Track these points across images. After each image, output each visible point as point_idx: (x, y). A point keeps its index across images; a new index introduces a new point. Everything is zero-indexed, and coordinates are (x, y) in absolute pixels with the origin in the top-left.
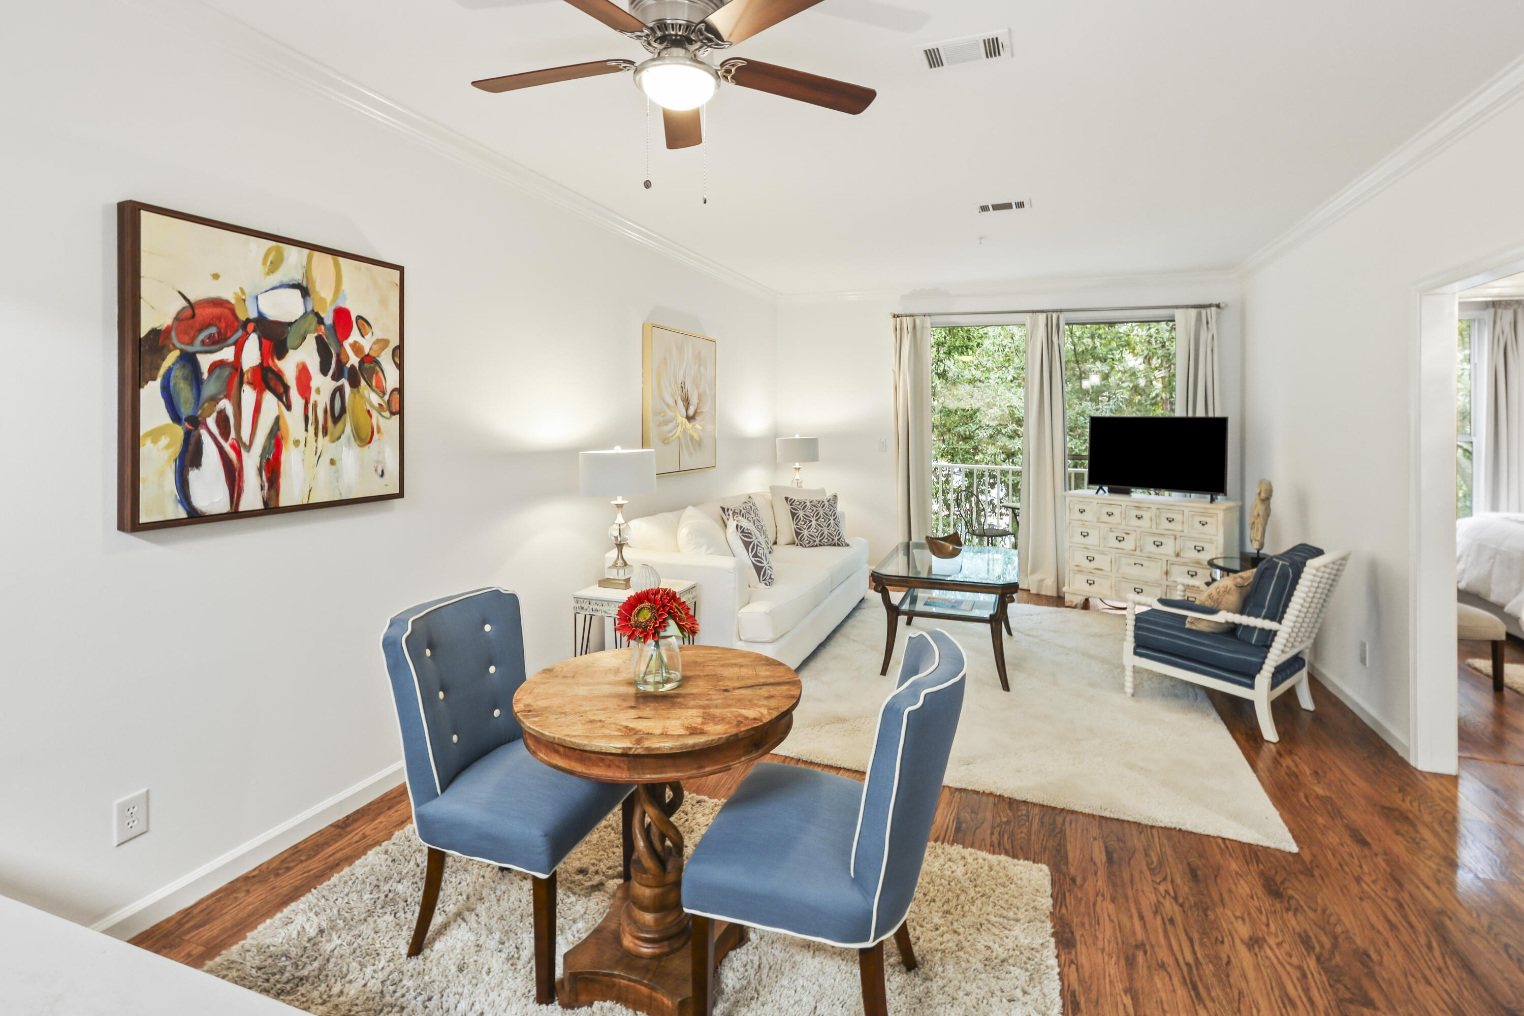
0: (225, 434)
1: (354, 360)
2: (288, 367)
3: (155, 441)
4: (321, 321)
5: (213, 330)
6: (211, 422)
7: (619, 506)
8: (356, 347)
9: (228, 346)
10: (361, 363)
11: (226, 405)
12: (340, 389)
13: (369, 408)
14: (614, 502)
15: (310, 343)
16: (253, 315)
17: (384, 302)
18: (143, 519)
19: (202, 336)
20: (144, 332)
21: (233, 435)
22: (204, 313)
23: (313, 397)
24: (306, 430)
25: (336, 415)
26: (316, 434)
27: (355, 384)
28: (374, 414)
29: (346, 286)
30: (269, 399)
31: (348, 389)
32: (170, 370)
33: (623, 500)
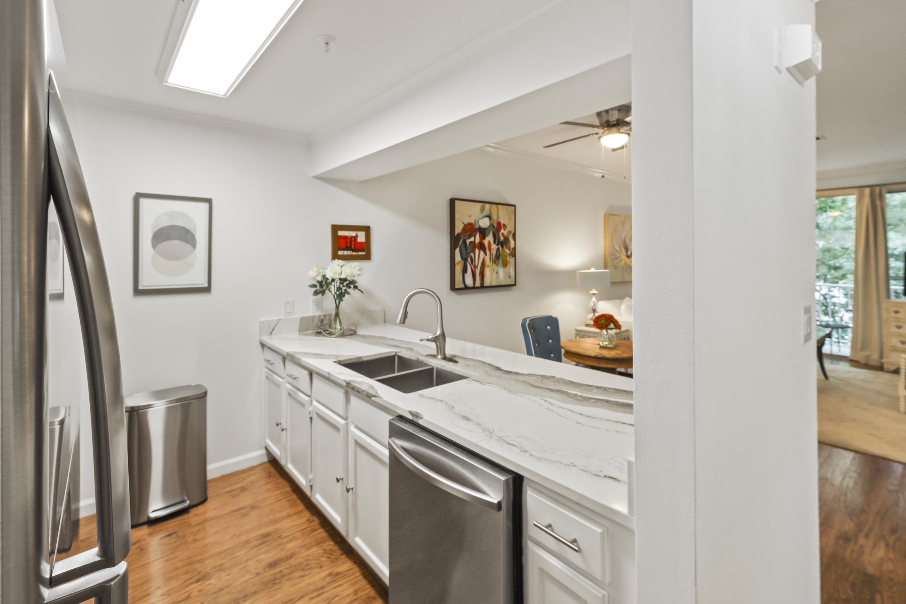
0: (472, 263)
1: (502, 239)
2: (486, 242)
3: (458, 265)
4: (493, 226)
5: (469, 232)
6: (469, 259)
7: (594, 294)
8: (503, 234)
9: (472, 237)
10: (504, 239)
11: (472, 254)
12: (498, 249)
13: (506, 254)
14: (591, 292)
15: (491, 235)
16: (478, 227)
17: (510, 218)
18: (456, 287)
19: (467, 234)
20: (456, 234)
21: (474, 264)
22: (468, 227)
23: (492, 251)
24: (490, 262)
25: (498, 257)
26: (493, 263)
27: (502, 247)
28: (508, 257)
29: (500, 214)
30: (482, 252)
31: (501, 249)
32: (461, 244)
33: (596, 290)
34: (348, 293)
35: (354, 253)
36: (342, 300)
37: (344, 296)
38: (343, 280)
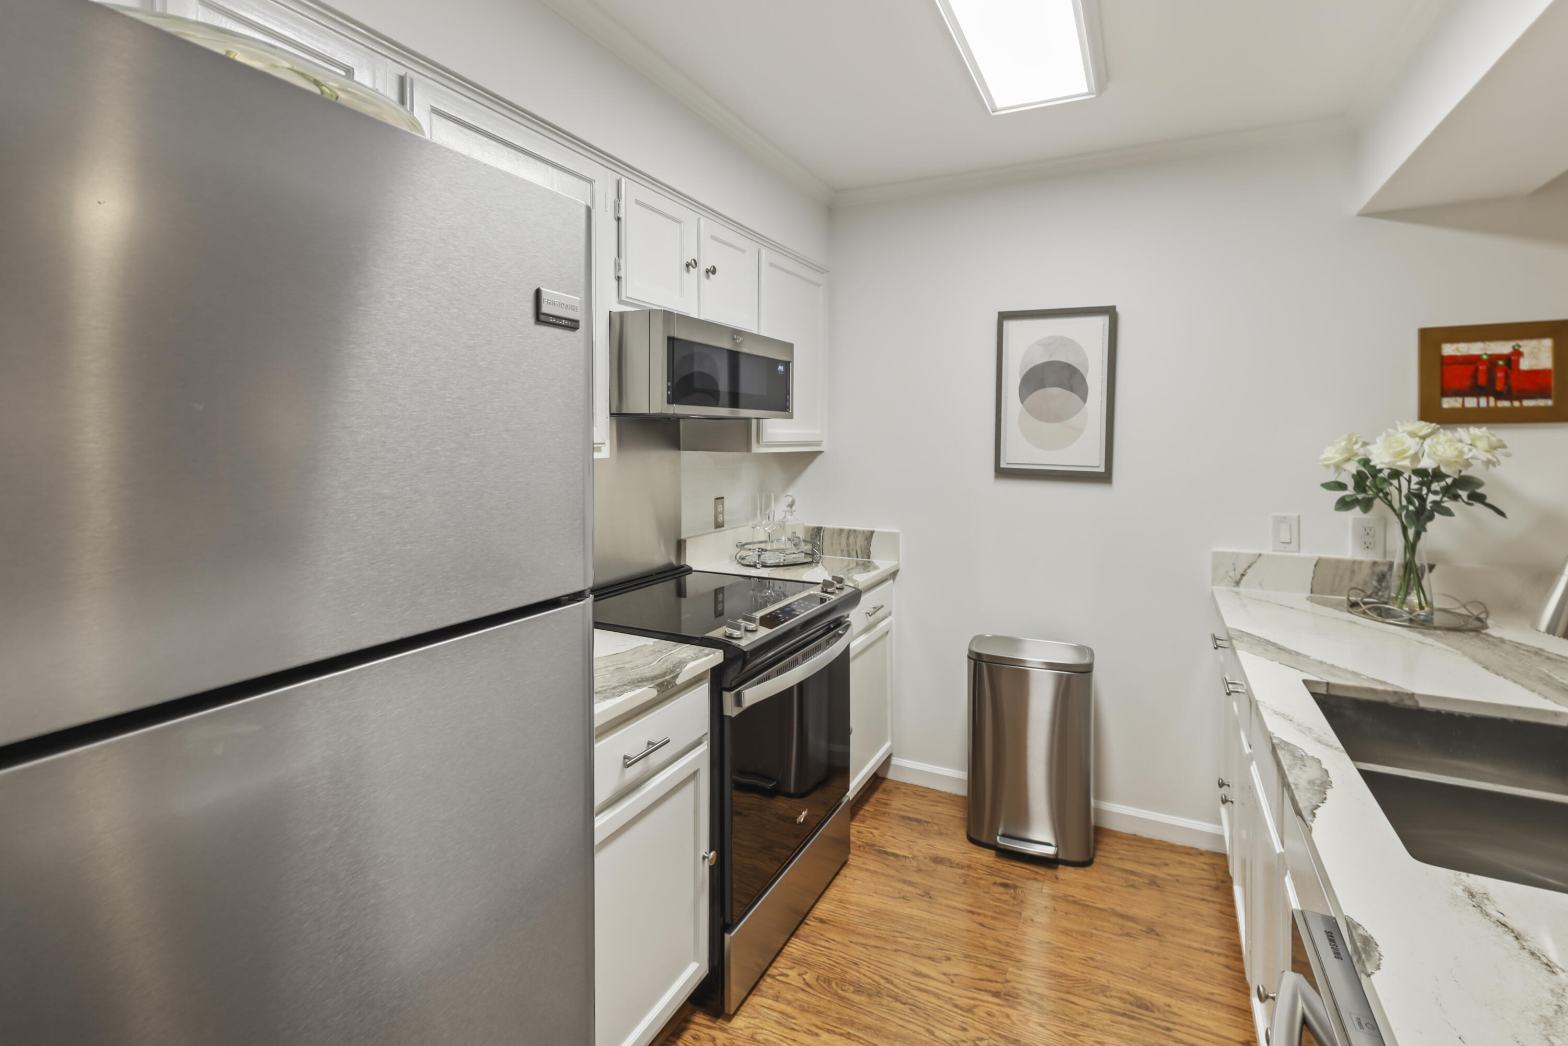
34: (1448, 513)
35: (1505, 404)
36: (1425, 530)
37: (1431, 518)
38: (1428, 477)
